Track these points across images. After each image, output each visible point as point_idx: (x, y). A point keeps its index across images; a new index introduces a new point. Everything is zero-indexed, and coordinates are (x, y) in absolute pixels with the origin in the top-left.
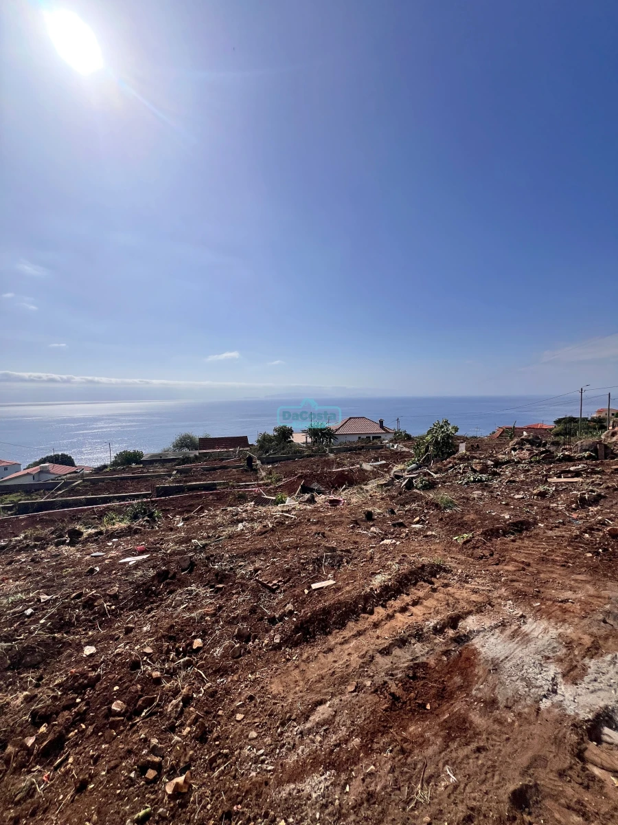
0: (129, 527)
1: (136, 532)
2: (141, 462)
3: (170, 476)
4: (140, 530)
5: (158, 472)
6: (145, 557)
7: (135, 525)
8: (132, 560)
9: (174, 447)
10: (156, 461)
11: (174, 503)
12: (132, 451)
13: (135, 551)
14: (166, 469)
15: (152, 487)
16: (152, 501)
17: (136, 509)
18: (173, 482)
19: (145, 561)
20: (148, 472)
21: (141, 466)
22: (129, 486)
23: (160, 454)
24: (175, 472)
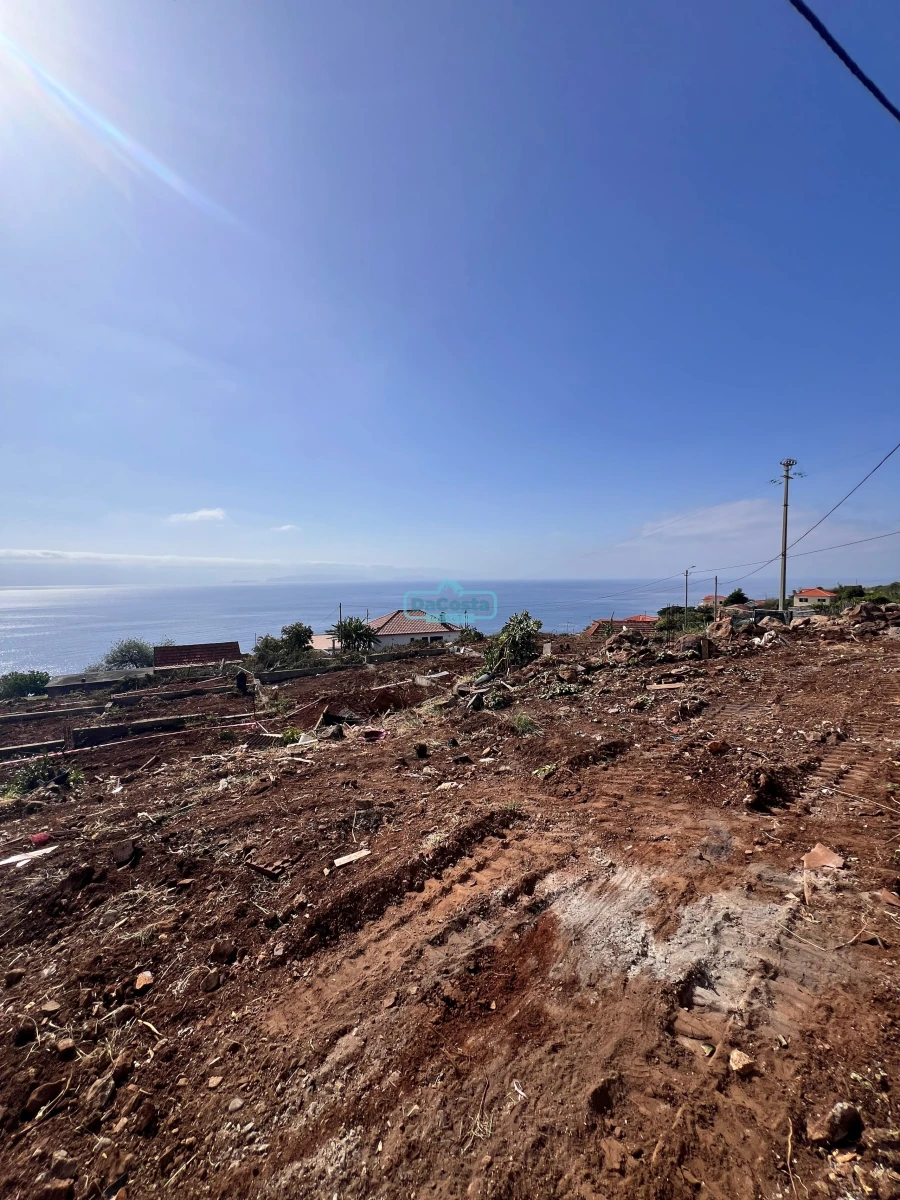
0: (18, 803)
1: (31, 810)
2: (45, 691)
3: (100, 711)
4: (40, 805)
5: (77, 705)
6: (48, 850)
7: (30, 799)
8: (21, 860)
9: (108, 662)
10: (74, 688)
11: (108, 755)
12: (26, 673)
13: (30, 842)
14: (92, 701)
15: (66, 731)
16: (66, 756)
17: (33, 772)
18: (106, 721)
19: (48, 857)
20: (58, 707)
21: (46, 696)
22: (20, 733)
23: (81, 676)
24: (109, 705)
